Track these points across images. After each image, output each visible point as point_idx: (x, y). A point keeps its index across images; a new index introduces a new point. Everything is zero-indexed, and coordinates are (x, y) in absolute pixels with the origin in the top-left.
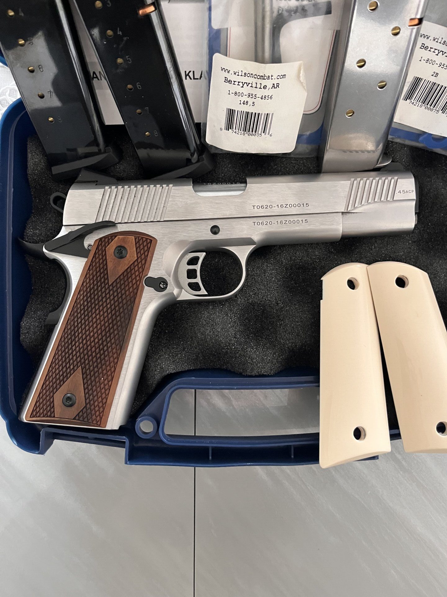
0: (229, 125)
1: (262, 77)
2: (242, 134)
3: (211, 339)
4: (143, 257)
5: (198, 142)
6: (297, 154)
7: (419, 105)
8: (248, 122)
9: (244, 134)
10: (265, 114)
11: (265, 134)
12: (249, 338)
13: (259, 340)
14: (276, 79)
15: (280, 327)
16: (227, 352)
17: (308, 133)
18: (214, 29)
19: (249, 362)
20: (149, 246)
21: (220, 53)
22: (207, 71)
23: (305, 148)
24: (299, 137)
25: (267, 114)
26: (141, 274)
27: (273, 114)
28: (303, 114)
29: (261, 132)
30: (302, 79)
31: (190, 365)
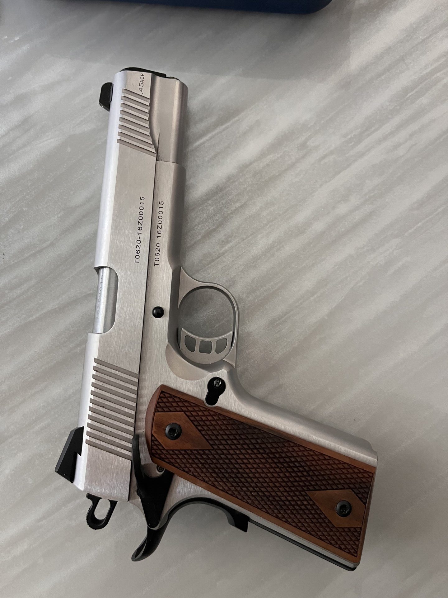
4: (180, 404)
20: (169, 395)
26: (201, 408)
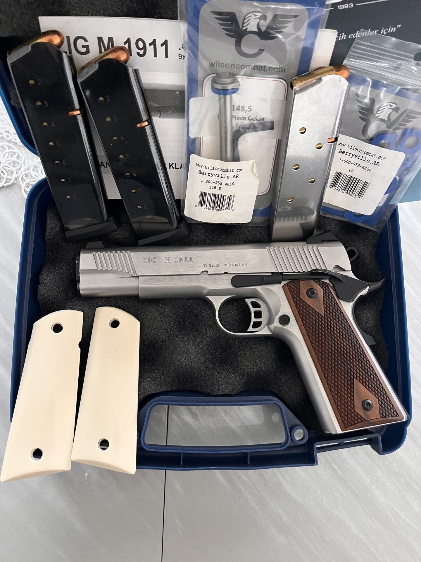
0: (202, 203)
1: (226, 171)
2: (212, 209)
3: (186, 365)
5: (178, 215)
6: (254, 224)
7: (342, 191)
8: (216, 201)
9: (213, 210)
10: (228, 196)
11: (229, 209)
12: (215, 365)
13: (224, 367)
14: (236, 171)
15: (241, 356)
16: (198, 376)
17: (261, 208)
18: (191, 138)
19: (216, 384)
21: (195, 153)
22: (185, 164)
23: (260, 219)
24: (255, 211)
25: (230, 195)
27: (234, 196)
28: (257, 195)
29: (226, 208)
30: (255, 172)
31: (168, 387)
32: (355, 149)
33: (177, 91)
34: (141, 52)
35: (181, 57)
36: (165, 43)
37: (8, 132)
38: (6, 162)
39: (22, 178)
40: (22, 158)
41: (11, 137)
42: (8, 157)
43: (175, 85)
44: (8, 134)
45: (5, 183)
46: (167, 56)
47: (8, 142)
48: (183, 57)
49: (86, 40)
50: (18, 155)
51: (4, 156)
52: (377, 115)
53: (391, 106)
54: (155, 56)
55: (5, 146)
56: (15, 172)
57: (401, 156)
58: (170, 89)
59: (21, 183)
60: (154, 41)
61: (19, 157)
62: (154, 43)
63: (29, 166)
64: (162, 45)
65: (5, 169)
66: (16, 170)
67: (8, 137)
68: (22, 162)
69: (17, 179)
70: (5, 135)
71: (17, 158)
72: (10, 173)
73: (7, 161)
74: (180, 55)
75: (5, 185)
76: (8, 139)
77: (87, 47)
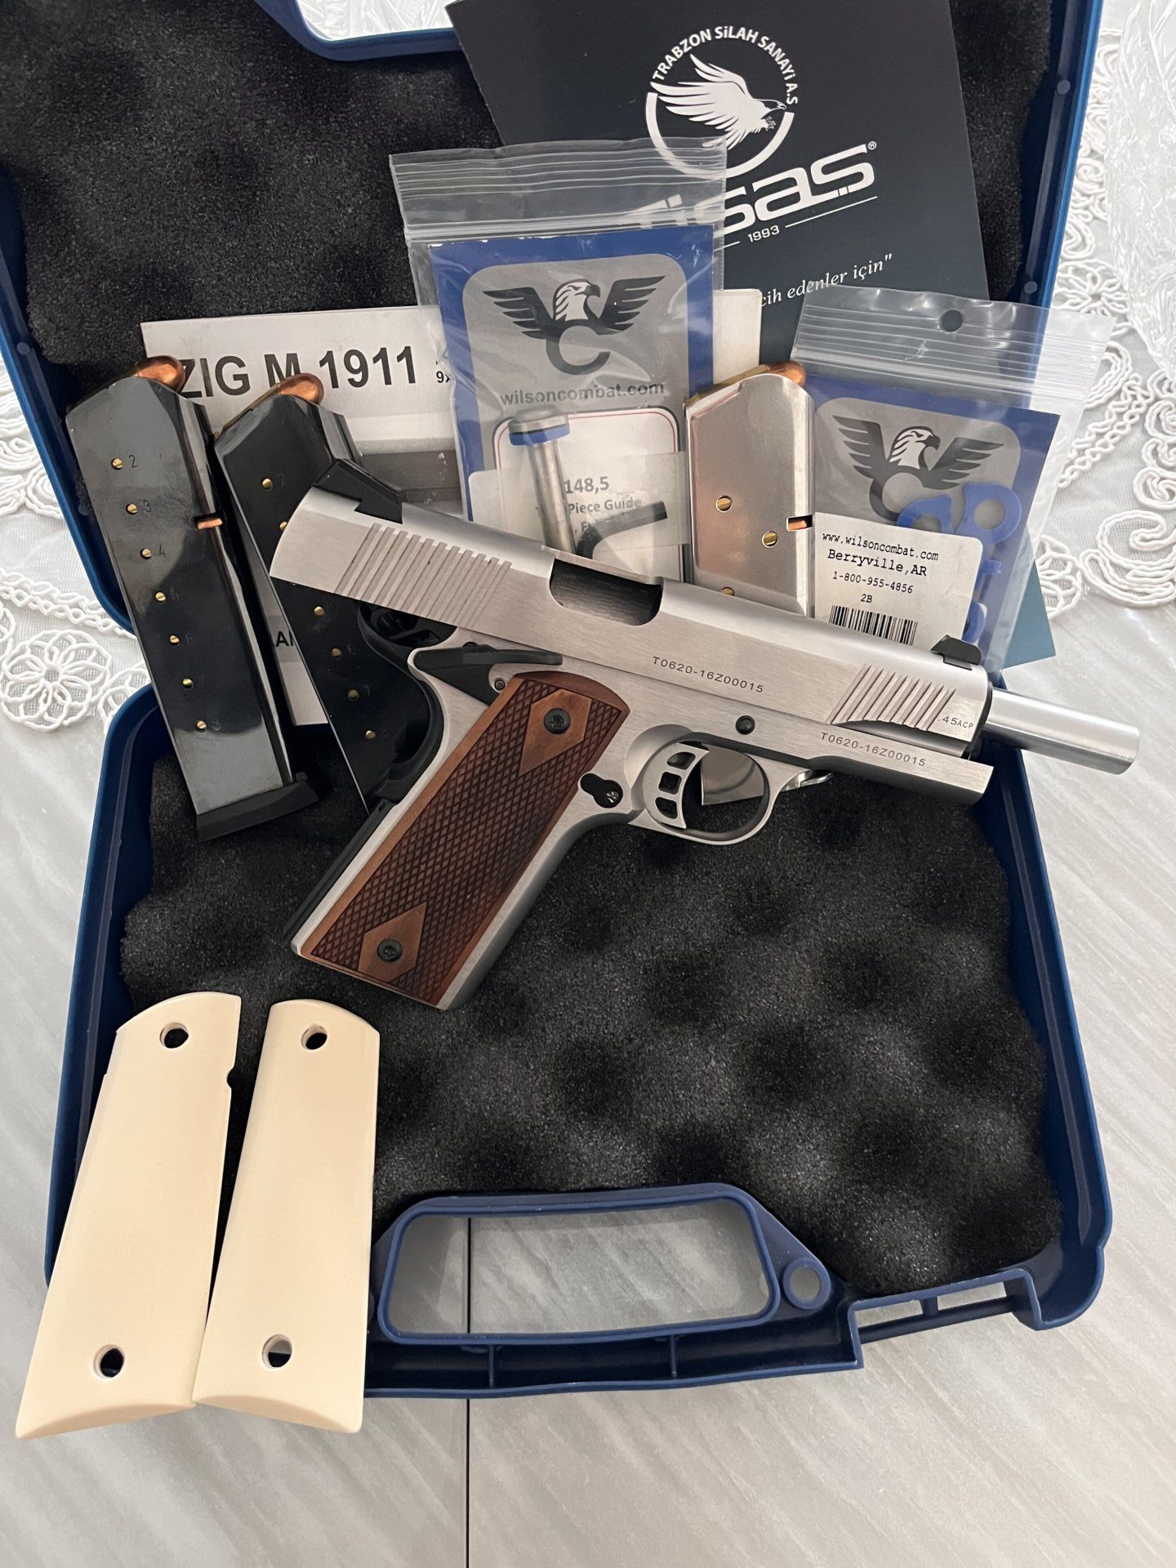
4: (595, 738)
20: (611, 721)
26: (581, 766)
32: (862, 543)
33: (439, 452)
34: (358, 378)
35: (441, 377)
36: (406, 354)
37: (76, 605)
38: (70, 672)
39: (106, 704)
40: (106, 659)
41: (83, 617)
42: (75, 660)
43: (434, 439)
44: (77, 610)
45: (66, 719)
46: (412, 380)
47: (76, 627)
48: (445, 378)
49: (241, 364)
50: (99, 653)
51: (66, 657)
52: (892, 460)
53: (919, 436)
54: (388, 381)
55: (70, 637)
56: (90, 691)
57: (973, 549)
58: (424, 448)
59: (103, 714)
60: (383, 351)
61: (100, 658)
62: (382, 355)
63: (122, 675)
64: (399, 358)
65: (66, 687)
66: (93, 687)
67: (76, 616)
68: (106, 668)
69: (93, 705)
70: (70, 612)
71: (94, 660)
72: (79, 694)
73: (72, 669)
74: (440, 375)
75: (66, 723)
76: (76, 621)
77: (244, 378)
